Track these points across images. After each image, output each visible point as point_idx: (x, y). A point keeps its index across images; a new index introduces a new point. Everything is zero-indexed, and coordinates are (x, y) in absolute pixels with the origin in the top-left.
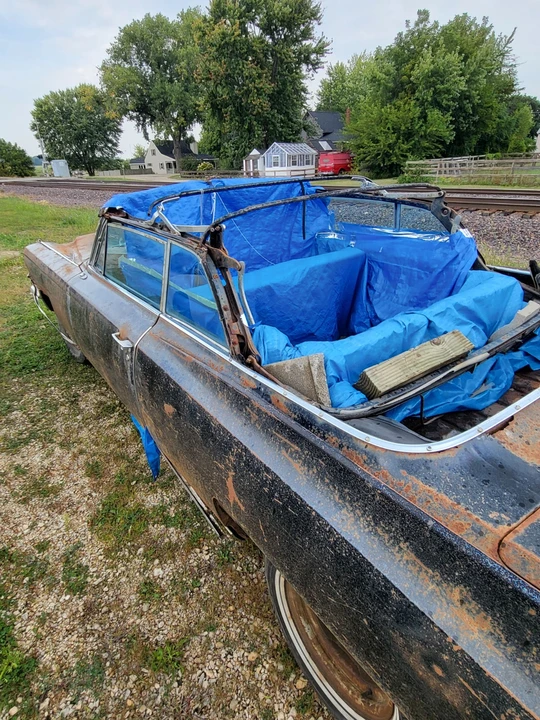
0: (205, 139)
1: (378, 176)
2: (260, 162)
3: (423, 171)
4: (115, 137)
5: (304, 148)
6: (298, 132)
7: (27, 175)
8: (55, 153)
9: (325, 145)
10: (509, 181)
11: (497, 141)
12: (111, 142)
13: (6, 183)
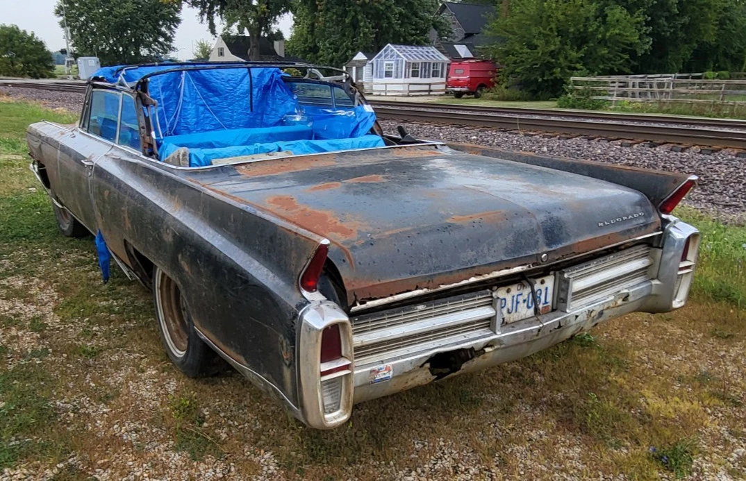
0: (298, 37)
1: (534, 97)
2: (366, 70)
3: (593, 91)
4: (170, 29)
5: (432, 54)
6: (424, 32)
7: (43, 77)
8: (84, 46)
9: (463, 51)
10: (718, 109)
11: (726, 55)
12: (164, 35)
13: (14, 85)
